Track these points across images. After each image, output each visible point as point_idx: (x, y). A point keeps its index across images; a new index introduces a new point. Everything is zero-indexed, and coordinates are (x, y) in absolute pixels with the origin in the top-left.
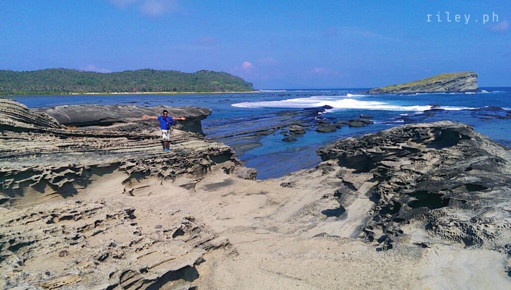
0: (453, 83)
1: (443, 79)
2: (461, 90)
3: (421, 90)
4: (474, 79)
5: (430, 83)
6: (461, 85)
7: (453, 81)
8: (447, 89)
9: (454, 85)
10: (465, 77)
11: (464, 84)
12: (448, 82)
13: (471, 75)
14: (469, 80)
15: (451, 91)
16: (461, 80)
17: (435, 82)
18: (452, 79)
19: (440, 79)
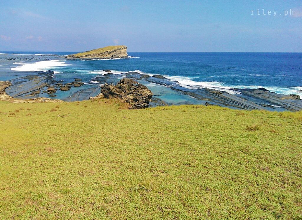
0: (115, 53)
1: (109, 49)
2: (119, 57)
3: (97, 56)
4: (125, 50)
5: (102, 52)
6: (119, 54)
7: (115, 51)
8: (112, 56)
9: (115, 54)
10: (121, 49)
11: (120, 53)
12: (112, 52)
13: (124, 48)
14: (123, 51)
15: (114, 57)
16: (119, 51)
17: (105, 51)
18: (114, 50)
19: (107, 50)
